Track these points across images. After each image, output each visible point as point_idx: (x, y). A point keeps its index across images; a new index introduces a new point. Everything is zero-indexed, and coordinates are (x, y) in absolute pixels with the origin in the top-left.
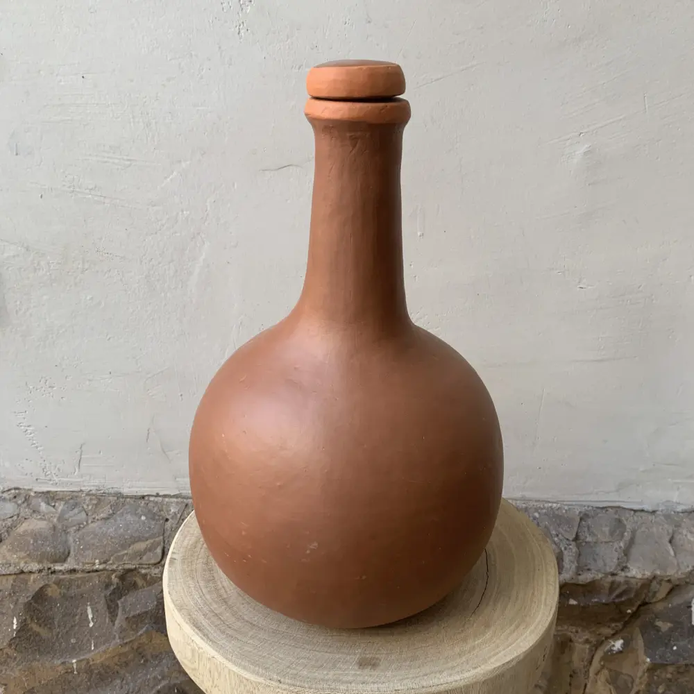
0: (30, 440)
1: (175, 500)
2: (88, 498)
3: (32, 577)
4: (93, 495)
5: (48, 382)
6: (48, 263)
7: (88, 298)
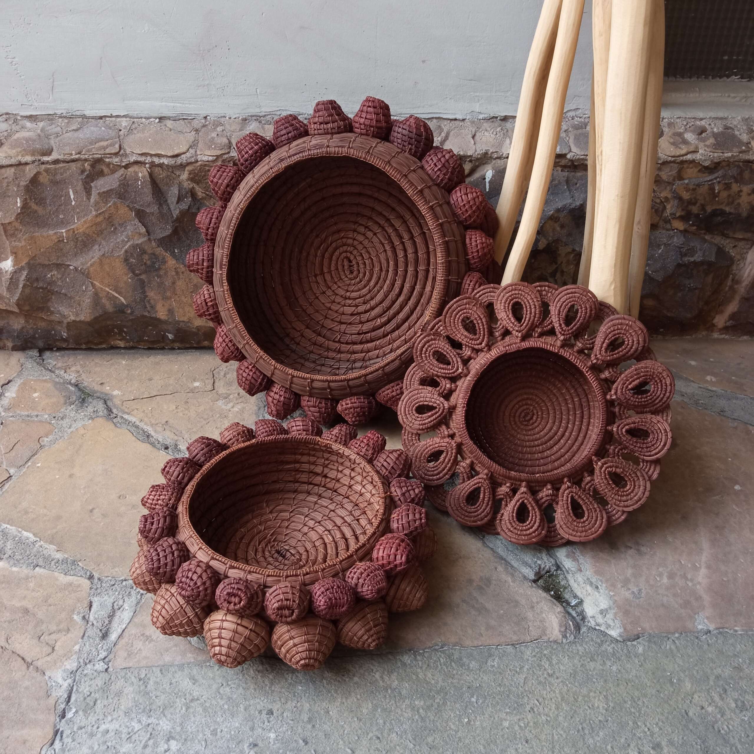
0: (15, 70)
1: (125, 119)
2: (60, 120)
3: (28, 168)
4: (65, 117)
5: (26, 20)
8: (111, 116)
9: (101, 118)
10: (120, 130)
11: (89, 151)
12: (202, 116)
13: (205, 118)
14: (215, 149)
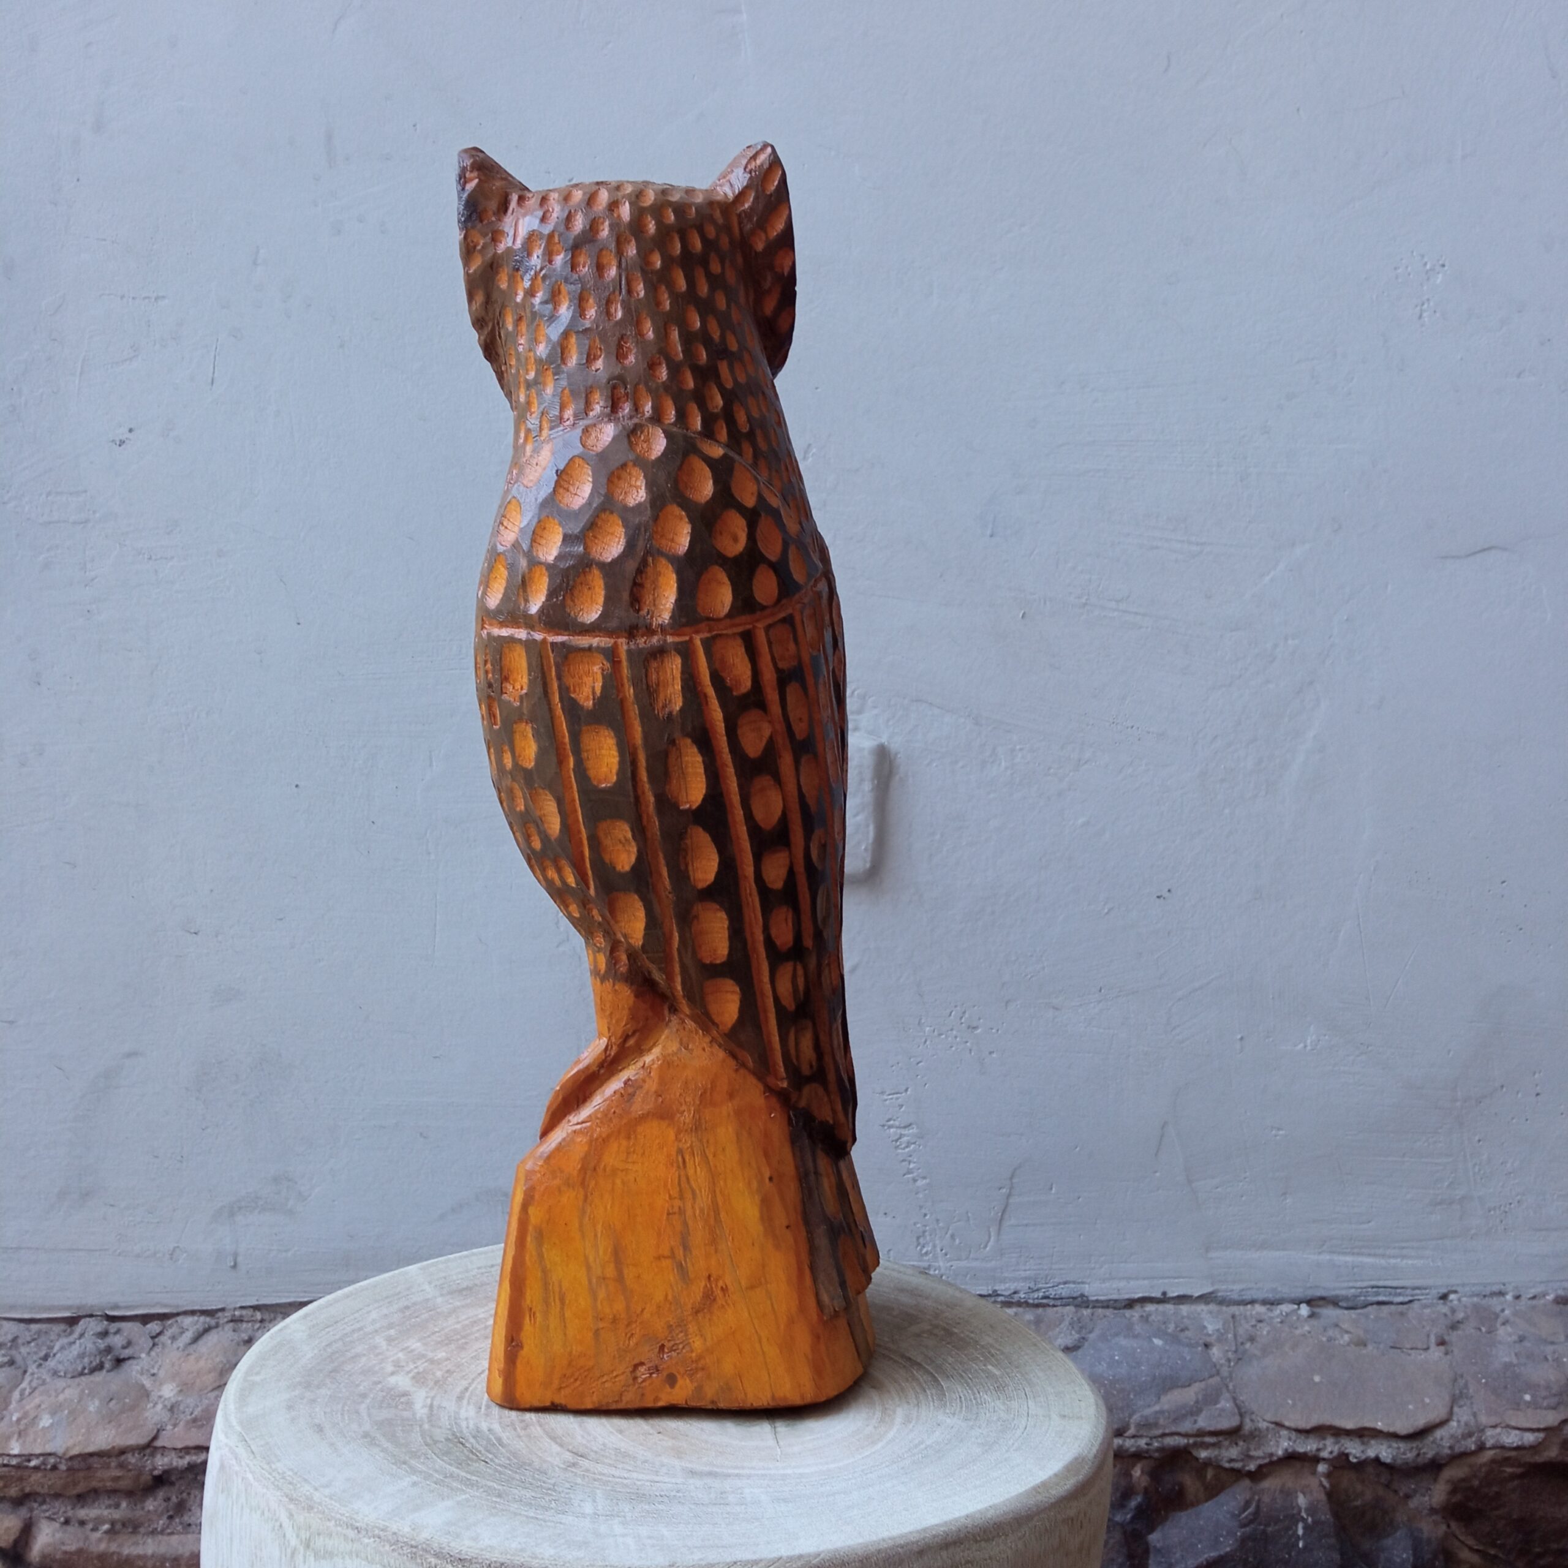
0: (904, 1160)
1: (1204, 1307)
4: (1019, 1304)
5: (967, 1015)
6: (1013, 750)
7: (1080, 821)
8: (1163, 1299)
9: (1130, 1304)
10: (1207, 1346)
11: (1146, 1425)
12: (1435, 1293)
13: (1444, 1297)
14: (1534, 1405)
